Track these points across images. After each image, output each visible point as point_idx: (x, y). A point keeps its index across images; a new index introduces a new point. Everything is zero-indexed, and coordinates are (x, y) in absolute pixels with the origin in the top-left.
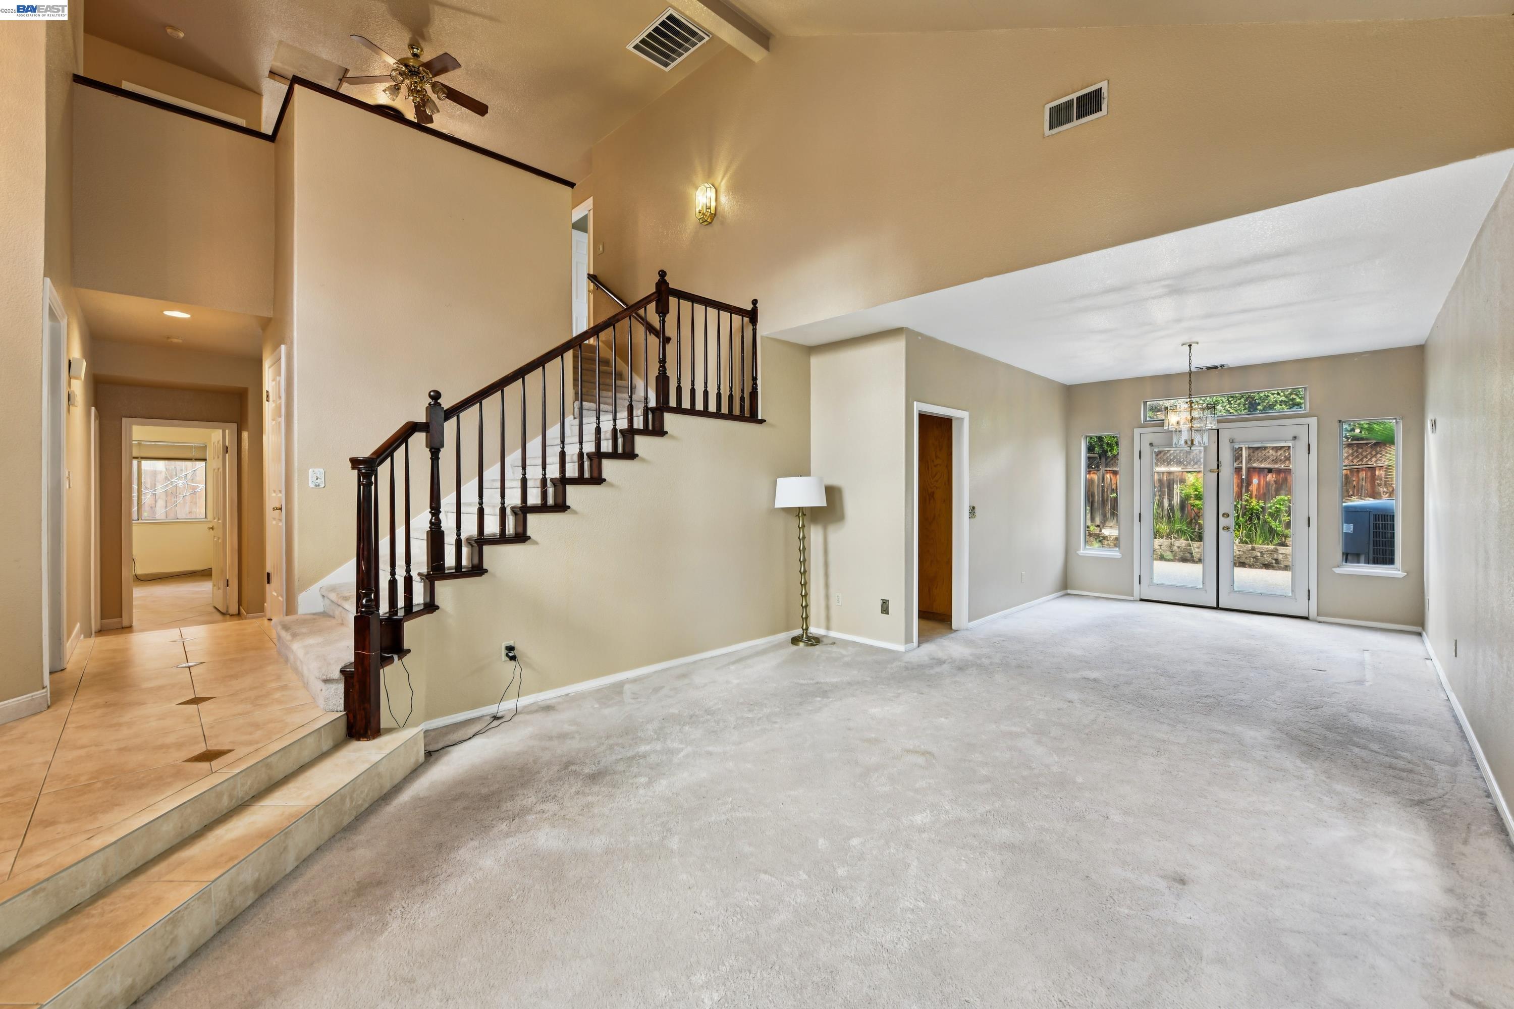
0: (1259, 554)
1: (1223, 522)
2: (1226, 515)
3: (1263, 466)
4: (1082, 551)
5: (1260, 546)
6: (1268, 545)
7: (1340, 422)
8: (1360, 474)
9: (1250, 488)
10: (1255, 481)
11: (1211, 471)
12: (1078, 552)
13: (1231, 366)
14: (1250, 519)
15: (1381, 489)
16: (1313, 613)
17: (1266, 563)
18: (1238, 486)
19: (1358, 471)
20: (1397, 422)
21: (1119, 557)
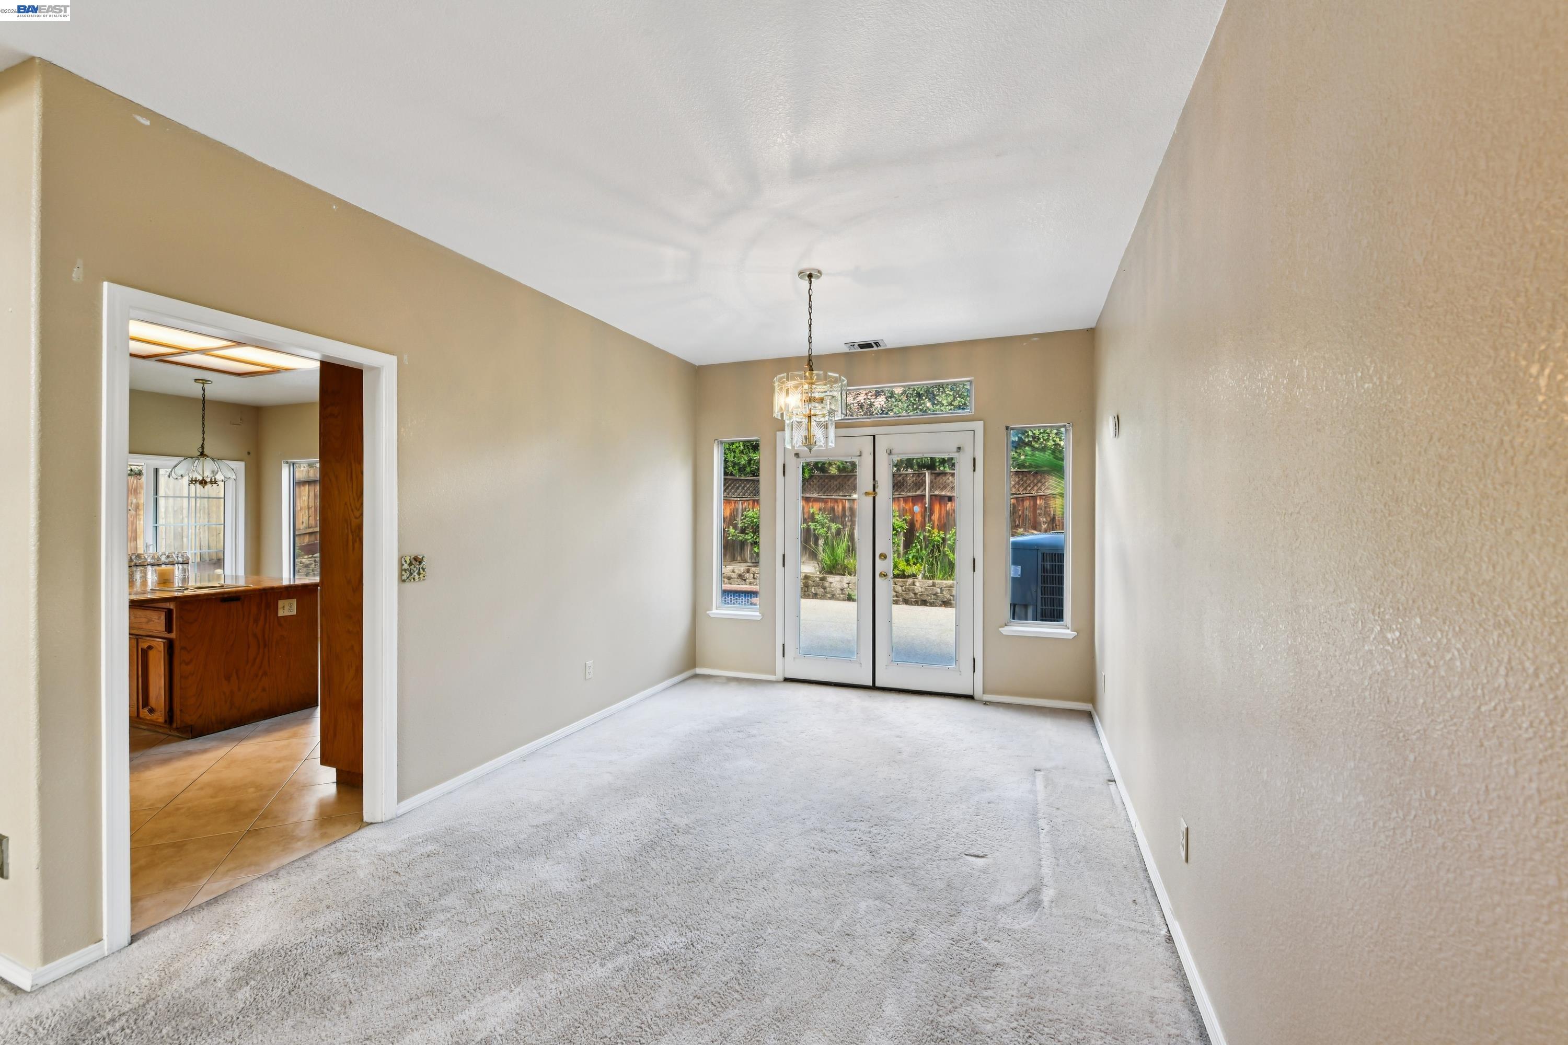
0: (939, 590)
1: (881, 566)
2: (883, 556)
3: (943, 493)
4: (714, 611)
5: (940, 581)
6: (948, 579)
7: (1007, 428)
8: (1025, 503)
9: (933, 518)
10: (937, 508)
11: (867, 494)
12: (708, 612)
13: (889, 346)
14: (932, 551)
15: (1041, 519)
16: (978, 694)
17: (945, 600)
18: (922, 516)
19: (1023, 499)
20: (1066, 430)
21: (759, 618)
